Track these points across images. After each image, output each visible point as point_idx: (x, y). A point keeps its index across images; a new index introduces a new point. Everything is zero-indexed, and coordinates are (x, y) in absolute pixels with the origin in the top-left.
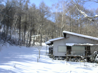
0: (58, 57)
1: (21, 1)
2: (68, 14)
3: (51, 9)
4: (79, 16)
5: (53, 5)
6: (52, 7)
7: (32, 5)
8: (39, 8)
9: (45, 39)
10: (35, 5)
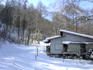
0: (55, 54)
1: (19, 1)
2: (65, 14)
3: (49, 8)
4: (74, 15)
5: (50, 5)
6: (49, 6)
7: (31, 5)
8: (37, 8)
9: (43, 37)
10: (33, 5)
